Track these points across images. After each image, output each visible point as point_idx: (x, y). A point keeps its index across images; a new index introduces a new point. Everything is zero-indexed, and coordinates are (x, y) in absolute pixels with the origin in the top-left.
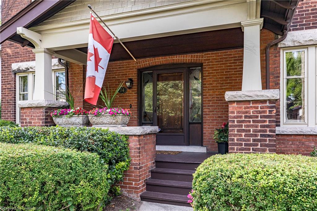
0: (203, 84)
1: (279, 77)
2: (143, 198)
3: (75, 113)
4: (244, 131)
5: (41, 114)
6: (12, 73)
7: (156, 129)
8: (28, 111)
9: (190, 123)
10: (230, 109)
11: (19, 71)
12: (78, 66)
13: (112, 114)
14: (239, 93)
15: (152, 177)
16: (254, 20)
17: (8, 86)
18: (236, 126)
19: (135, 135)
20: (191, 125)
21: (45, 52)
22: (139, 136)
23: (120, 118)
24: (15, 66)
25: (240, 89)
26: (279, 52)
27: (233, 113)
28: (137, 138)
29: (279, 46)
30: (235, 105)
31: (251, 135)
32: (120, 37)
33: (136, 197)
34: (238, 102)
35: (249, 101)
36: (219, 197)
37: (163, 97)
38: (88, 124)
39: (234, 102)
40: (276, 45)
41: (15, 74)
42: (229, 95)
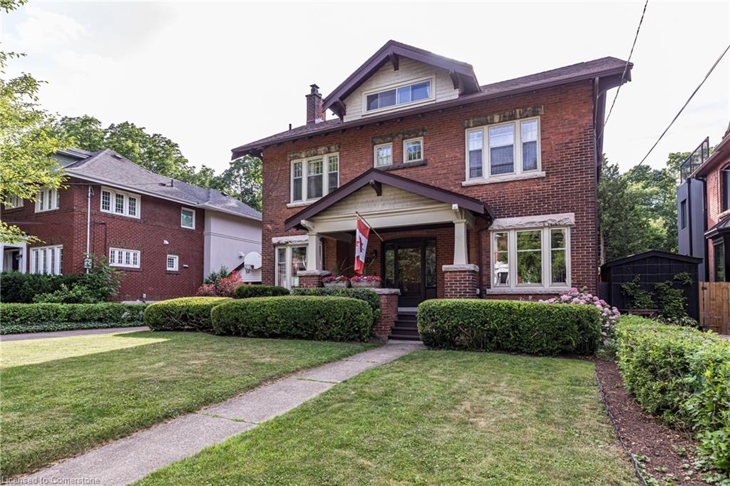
0: (436, 255)
1: (489, 252)
2: (390, 338)
3: (340, 280)
4: (453, 290)
5: (315, 280)
6: (272, 246)
7: (398, 290)
8: (305, 279)
9: (426, 288)
10: (446, 276)
11: (279, 244)
12: (332, 240)
13: (369, 281)
14: (451, 266)
15: (396, 326)
16: (461, 221)
17: (269, 257)
18: (449, 287)
19: (384, 295)
20: (427, 290)
21: (316, 235)
22: (387, 295)
23: (373, 283)
24: (275, 240)
25: (452, 264)
26: (489, 234)
27: (447, 278)
28: (385, 297)
29: (489, 229)
30: (448, 273)
31: (458, 292)
32: (373, 227)
33: (385, 337)
34: (450, 272)
35: (457, 272)
36: (427, 313)
37: (404, 261)
38: (350, 286)
39: (447, 272)
40: (487, 228)
41: (275, 247)
42: (445, 267)
